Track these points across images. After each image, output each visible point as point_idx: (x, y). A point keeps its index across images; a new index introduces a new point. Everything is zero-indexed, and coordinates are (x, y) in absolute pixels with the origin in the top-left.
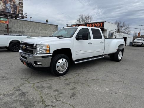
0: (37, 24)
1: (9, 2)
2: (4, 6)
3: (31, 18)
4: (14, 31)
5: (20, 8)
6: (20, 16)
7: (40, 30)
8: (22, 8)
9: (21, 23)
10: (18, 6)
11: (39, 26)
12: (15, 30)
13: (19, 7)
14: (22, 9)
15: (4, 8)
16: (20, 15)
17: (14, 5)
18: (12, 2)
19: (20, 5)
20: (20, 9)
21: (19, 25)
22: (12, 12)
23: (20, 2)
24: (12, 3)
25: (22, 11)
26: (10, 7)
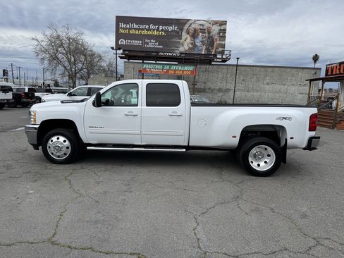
0: (260, 71)
1: (201, 34)
2: (192, 44)
3: (238, 59)
4: (209, 89)
5: (220, 40)
6: (219, 58)
7: (268, 84)
8: (225, 40)
9: (224, 71)
10: (216, 37)
11: (267, 75)
12: (212, 87)
13: (218, 39)
14: (223, 43)
15: (191, 46)
16: (219, 56)
17: (209, 37)
18: (205, 33)
19: (221, 34)
20: (221, 42)
21: (220, 75)
22: (203, 53)
23: (221, 30)
24: (206, 35)
25: (223, 46)
26: (202, 42)
